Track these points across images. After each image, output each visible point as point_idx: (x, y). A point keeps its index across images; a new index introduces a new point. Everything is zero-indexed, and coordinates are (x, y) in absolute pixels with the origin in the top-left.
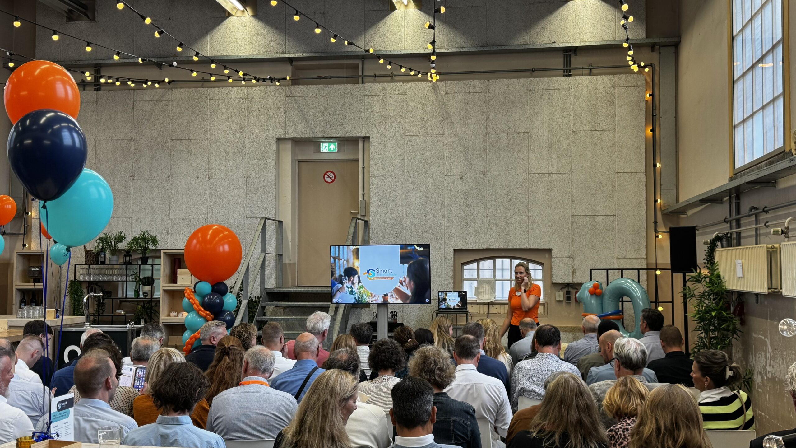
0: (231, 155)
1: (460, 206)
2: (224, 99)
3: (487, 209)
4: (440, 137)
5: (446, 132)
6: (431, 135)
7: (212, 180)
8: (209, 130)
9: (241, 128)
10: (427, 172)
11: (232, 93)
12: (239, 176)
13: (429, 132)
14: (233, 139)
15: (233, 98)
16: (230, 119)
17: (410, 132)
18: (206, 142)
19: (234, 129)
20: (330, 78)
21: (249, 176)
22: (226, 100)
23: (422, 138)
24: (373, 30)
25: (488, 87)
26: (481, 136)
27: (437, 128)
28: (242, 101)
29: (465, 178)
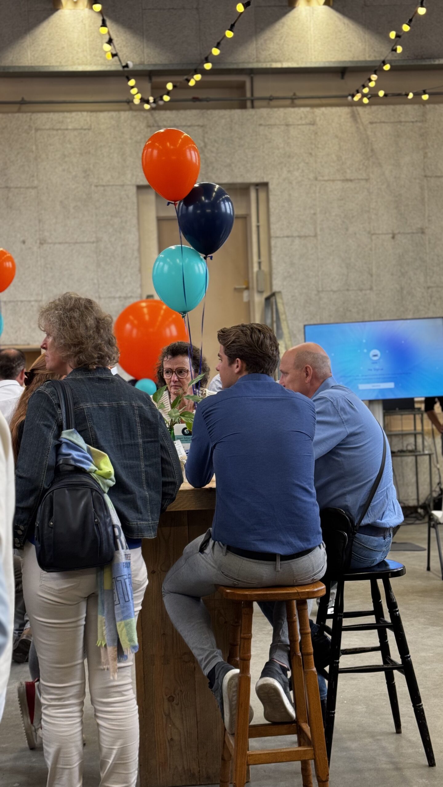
0: (72, 211)
1: (392, 274)
2: (57, 130)
3: (428, 278)
4: (363, 183)
5: (371, 175)
6: (351, 180)
7: (45, 246)
8: (37, 175)
9: (85, 171)
10: (347, 229)
11: (69, 120)
12: (86, 240)
13: (348, 176)
14: (74, 187)
15: (70, 127)
16: (67, 159)
17: (323, 176)
18: (33, 192)
19: (74, 173)
20: (207, 100)
21: (98, 240)
22: (60, 132)
23: (339, 185)
24: (268, 34)
25: (424, 114)
26: (418, 181)
27: (360, 170)
28: (84, 132)
29: (398, 237)
